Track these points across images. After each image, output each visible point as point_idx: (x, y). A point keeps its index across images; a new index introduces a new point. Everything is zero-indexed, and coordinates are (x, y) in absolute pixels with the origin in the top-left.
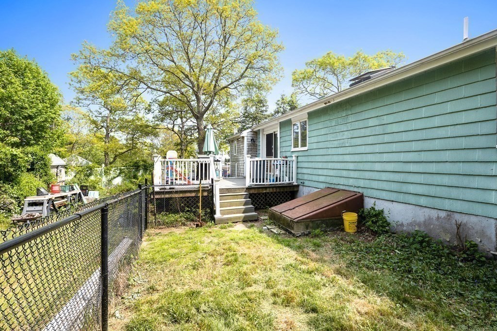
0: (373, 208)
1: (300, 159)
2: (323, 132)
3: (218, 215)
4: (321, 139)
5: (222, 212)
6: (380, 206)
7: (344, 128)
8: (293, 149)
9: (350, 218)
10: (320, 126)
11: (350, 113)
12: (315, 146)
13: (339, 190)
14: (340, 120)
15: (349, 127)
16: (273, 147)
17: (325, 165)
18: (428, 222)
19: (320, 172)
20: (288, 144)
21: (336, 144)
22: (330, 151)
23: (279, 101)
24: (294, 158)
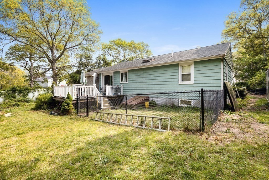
0: (152, 100)
1: (124, 86)
2: (135, 77)
3: (102, 107)
4: (133, 79)
5: (104, 106)
6: (154, 99)
7: (143, 76)
8: (121, 83)
9: (147, 103)
10: (134, 75)
11: (145, 72)
12: (131, 82)
13: (141, 96)
14: (141, 74)
15: (145, 76)
16: (109, 81)
17: (135, 88)
18: (166, 102)
19: (134, 91)
20: (118, 80)
21: (140, 81)
22: (137, 84)
23: (97, 58)
24: (122, 86)
